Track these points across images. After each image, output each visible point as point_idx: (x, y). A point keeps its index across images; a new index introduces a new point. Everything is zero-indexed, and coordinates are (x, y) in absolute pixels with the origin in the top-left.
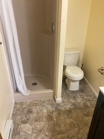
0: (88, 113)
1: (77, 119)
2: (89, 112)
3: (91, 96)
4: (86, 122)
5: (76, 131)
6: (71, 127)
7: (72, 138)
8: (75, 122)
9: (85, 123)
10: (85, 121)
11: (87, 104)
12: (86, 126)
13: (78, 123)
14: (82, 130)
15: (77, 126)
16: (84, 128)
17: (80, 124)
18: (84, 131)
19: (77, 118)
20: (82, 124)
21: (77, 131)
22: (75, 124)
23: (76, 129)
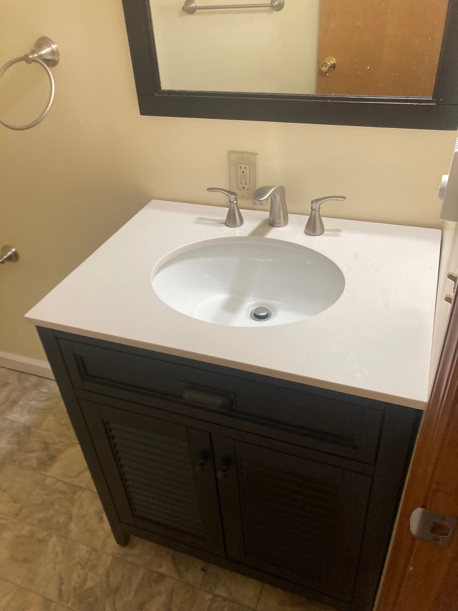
0: (46, 446)
1: (25, 511)
2: (46, 443)
3: (7, 383)
4: (64, 488)
5: (57, 554)
6: (26, 560)
7: (63, 587)
8: (27, 529)
9: (64, 493)
10: (59, 485)
11: (13, 422)
12: (76, 497)
13: (40, 521)
14: (73, 527)
15: (45, 533)
16: (75, 510)
17: (51, 512)
18: (83, 517)
19: (21, 510)
20: (57, 507)
21: (59, 549)
22: (32, 535)
23: (50, 544)
